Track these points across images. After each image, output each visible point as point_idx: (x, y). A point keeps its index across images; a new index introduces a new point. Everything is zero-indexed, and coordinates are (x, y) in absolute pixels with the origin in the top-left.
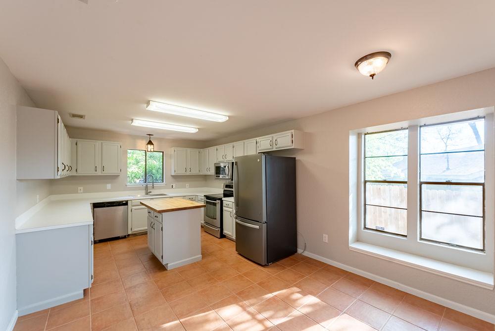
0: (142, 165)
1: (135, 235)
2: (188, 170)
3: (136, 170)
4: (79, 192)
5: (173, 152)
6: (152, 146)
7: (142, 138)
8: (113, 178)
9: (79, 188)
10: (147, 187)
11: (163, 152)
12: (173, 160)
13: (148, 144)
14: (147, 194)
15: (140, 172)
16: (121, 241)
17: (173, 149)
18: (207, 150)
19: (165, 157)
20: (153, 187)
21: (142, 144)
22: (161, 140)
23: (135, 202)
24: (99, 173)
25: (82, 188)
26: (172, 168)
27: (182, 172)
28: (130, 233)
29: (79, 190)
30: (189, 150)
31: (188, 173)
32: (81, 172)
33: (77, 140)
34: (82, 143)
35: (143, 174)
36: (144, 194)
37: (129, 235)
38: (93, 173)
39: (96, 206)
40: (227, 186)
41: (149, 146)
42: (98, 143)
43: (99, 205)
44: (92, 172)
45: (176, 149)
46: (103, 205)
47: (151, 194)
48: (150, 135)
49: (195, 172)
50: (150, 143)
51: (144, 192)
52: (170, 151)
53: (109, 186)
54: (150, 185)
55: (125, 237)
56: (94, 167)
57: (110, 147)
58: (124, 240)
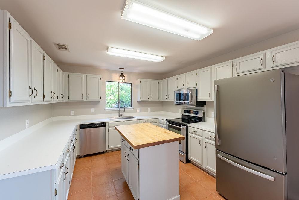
0: (116, 94)
1: (111, 151)
2: (151, 97)
3: (112, 98)
4: (72, 115)
5: (139, 83)
6: (124, 77)
7: (116, 72)
8: (95, 104)
9: (72, 112)
10: (120, 111)
11: (131, 83)
12: (139, 90)
13: (121, 76)
14: (120, 116)
15: (115, 99)
16: (100, 156)
17: (139, 80)
18: (166, 80)
19: (133, 87)
20: (124, 111)
21: (116, 77)
22: (130, 73)
23: (111, 124)
24: (85, 100)
25: (74, 112)
26: (138, 97)
27: (146, 99)
28: (107, 149)
29: (72, 113)
30: (151, 81)
31: (150, 100)
32: (72, 99)
33: (68, 73)
34: (72, 75)
35: (117, 101)
36: (118, 116)
37: (106, 151)
38: (81, 100)
39: (82, 127)
40: (185, 112)
41: (121, 77)
42: (84, 76)
43: (83, 126)
44: (79, 99)
45: (141, 80)
46: (87, 126)
47: (123, 116)
48: (122, 69)
49: (156, 99)
50: (122, 75)
51: (117, 115)
52: (137, 82)
53: (93, 110)
54: (122, 109)
55: (103, 153)
56: (81, 95)
57: (93, 79)
58: (103, 155)
